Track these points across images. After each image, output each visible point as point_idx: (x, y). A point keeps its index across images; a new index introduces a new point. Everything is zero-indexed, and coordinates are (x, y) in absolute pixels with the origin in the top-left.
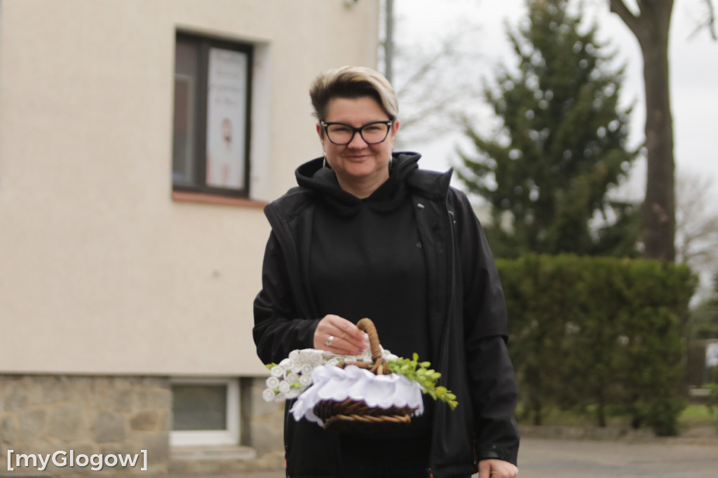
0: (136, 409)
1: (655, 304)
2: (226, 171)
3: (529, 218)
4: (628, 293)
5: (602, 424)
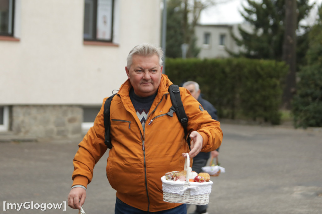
0: (70, 116)
1: (271, 77)
2: (104, 34)
3: (270, 31)
4: (262, 73)
5: (254, 119)
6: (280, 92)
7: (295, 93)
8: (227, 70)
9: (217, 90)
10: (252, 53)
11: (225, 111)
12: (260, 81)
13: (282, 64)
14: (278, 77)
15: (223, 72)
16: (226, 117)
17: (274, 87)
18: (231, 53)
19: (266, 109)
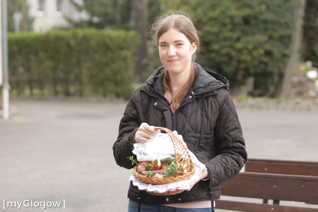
5: (105, 95)
6: (132, 64)
7: (147, 65)
8: (73, 43)
9: (62, 66)
10: (96, 19)
11: (72, 89)
12: (109, 54)
13: (132, 33)
14: (128, 48)
15: (68, 45)
16: (74, 95)
17: (125, 59)
18: (70, 21)
19: (117, 84)
